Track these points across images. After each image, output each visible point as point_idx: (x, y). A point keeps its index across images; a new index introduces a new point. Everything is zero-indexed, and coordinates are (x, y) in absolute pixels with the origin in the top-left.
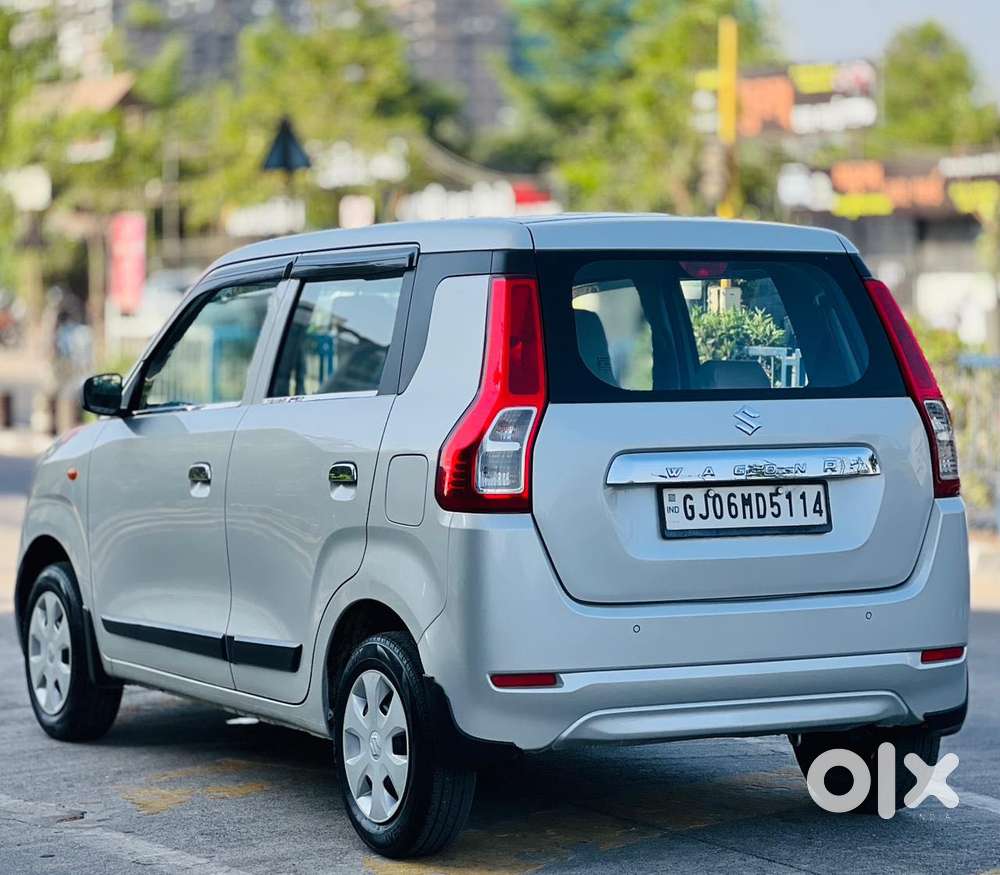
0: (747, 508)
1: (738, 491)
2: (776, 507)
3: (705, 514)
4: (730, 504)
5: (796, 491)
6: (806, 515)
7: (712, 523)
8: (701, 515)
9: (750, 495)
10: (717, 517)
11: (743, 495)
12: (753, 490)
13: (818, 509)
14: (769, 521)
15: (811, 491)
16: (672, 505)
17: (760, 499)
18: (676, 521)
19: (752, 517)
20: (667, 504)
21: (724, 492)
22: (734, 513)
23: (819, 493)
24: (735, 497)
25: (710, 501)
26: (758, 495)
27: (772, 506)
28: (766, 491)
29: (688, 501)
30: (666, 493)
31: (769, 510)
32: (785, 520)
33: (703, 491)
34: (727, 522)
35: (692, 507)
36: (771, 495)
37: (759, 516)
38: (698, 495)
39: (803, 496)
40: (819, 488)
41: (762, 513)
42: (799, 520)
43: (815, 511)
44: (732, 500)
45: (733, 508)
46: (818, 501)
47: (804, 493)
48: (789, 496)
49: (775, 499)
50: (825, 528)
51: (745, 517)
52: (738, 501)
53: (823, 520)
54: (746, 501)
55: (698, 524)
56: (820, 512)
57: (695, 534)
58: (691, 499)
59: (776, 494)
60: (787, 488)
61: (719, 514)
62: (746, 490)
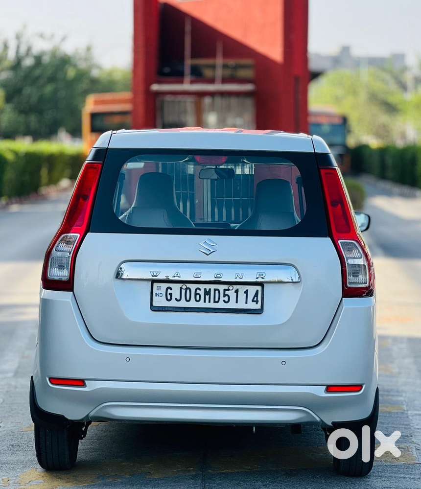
0: (207, 297)
1: (202, 287)
2: (227, 297)
3: (179, 298)
4: (196, 294)
5: (242, 289)
6: (246, 303)
7: (183, 304)
8: (176, 299)
9: (210, 289)
10: (187, 301)
11: (205, 289)
12: (213, 287)
13: (255, 299)
14: (221, 305)
15: (252, 290)
16: (158, 292)
17: (217, 292)
18: (159, 301)
19: (209, 302)
20: (155, 291)
21: (193, 287)
22: (198, 299)
23: (257, 291)
24: (200, 290)
25: (183, 291)
26: (215, 290)
27: (224, 296)
28: (221, 288)
29: (169, 291)
30: (155, 285)
31: (222, 298)
32: (232, 305)
33: (180, 285)
34: (193, 304)
35: (171, 294)
36: (225, 290)
37: (215, 302)
38: (176, 288)
39: (246, 292)
40: (259, 288)
41: (217, 300)
42: (242, 305)
43: (253, 301)
44: (198, 291)
45: (198, 296)
46: (256, 295)
47: (247, 291)
48: (237, 291)
49: (227, 293)
50: (259, 312)
51: (205, 302)
52: (202, 293)
53: (258, 306)
54: (207, 293)
55: (173, 303)
56: (257, 302)
57: (171, 309)
58: (171, 289)
59: (228, 290)
60: (236, 287)
61: (188, 299)
62: (208, 287)
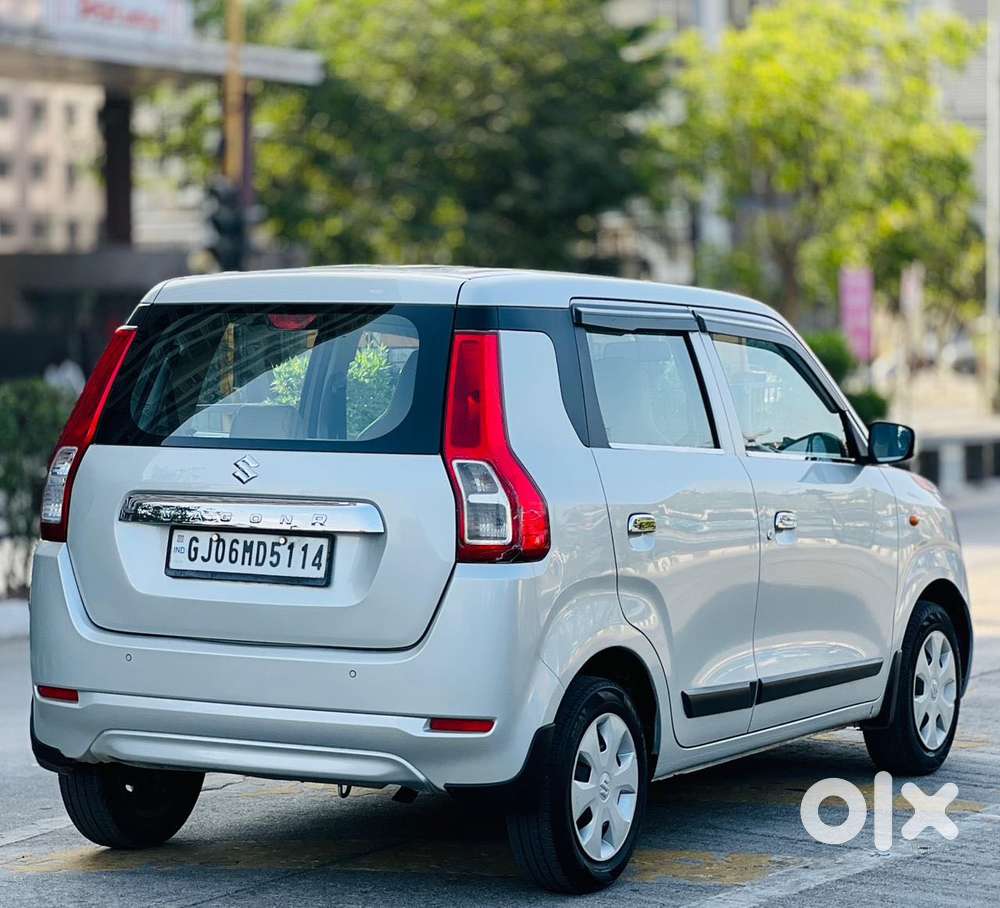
0: (247, 555)
1: (241, 537)
2: (275, 557)
3: (206, 557)
4: (232, 550)
5: (299, 541)
6: (303, 567)
7: (212, 566)
8: (203, 558)
9: (252, 542)
10: (217, 561)
11: (245, 542)
12: (256, 538)
13: (317, 562)
14: (266, 570)
15: (315, 544)
16: (179, 545)
17: (262, 547)
18: (180, 561)
19: (249, 564)
20: (174, 543)
21: (228, 538)
22: (233, 559)
23: (322, 546)
24: (238, 543)
25: (214, 545)
26: (260, 543)
27: (272, 555)
28: (269, 540)
29: (194, 544)
30: (177, 533)
31: (268, 558)
32: (282, 570)
33: (210, 534)
34: (226, 567)
35: (196, 549)
36: (274, 544)
37: (257, 564)
38: (204, 537)
39: (305, 549)
40: (325, 542)
41: (260, 561)
42: (296, 571)
43: (314, 564)
44: (235, 546)
45: (234, 553)
46: (319, 553)
47: (307, 545)
48: (291, 547)
49: (276, 549)
50: (326, 582)
51: (243, 563)
52: (240, 548)
53: (320, 574)
54: (248, 548)
55: (198, 565)
56: (319, 566)
57: (191, 574)
58: (197, 541)
59: (279, 544)
60: (291, 539)
61: (219, 558)
62: (249, 538)
